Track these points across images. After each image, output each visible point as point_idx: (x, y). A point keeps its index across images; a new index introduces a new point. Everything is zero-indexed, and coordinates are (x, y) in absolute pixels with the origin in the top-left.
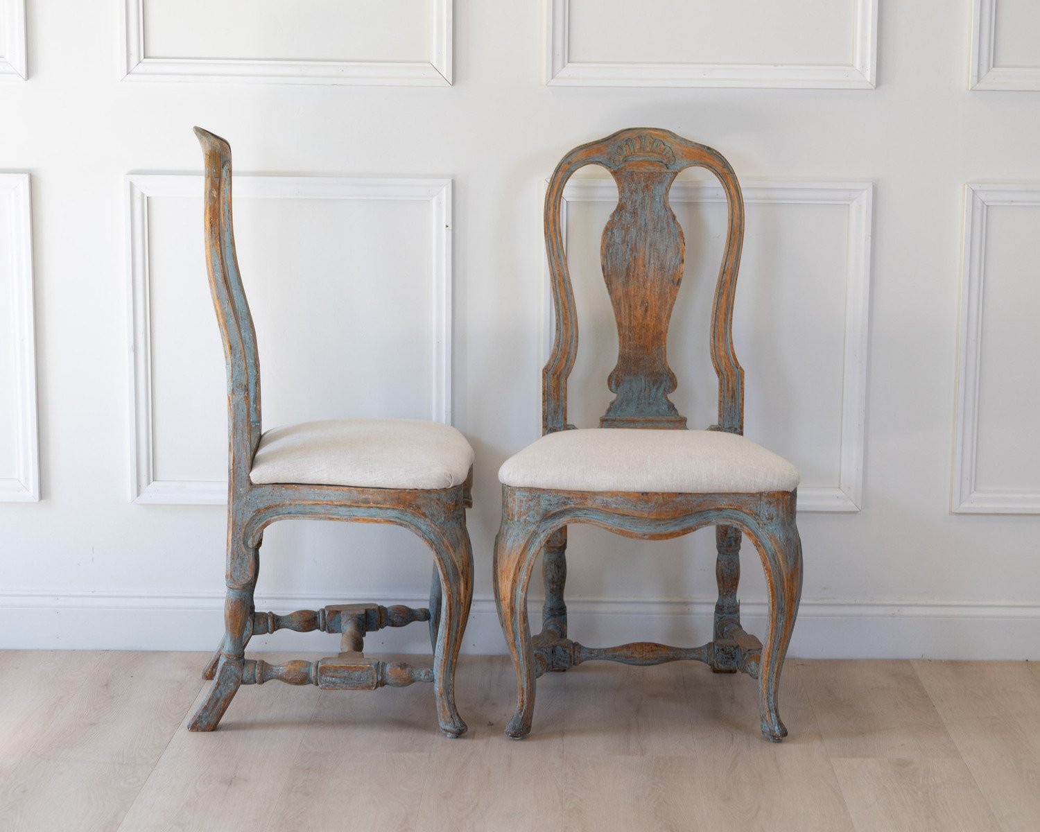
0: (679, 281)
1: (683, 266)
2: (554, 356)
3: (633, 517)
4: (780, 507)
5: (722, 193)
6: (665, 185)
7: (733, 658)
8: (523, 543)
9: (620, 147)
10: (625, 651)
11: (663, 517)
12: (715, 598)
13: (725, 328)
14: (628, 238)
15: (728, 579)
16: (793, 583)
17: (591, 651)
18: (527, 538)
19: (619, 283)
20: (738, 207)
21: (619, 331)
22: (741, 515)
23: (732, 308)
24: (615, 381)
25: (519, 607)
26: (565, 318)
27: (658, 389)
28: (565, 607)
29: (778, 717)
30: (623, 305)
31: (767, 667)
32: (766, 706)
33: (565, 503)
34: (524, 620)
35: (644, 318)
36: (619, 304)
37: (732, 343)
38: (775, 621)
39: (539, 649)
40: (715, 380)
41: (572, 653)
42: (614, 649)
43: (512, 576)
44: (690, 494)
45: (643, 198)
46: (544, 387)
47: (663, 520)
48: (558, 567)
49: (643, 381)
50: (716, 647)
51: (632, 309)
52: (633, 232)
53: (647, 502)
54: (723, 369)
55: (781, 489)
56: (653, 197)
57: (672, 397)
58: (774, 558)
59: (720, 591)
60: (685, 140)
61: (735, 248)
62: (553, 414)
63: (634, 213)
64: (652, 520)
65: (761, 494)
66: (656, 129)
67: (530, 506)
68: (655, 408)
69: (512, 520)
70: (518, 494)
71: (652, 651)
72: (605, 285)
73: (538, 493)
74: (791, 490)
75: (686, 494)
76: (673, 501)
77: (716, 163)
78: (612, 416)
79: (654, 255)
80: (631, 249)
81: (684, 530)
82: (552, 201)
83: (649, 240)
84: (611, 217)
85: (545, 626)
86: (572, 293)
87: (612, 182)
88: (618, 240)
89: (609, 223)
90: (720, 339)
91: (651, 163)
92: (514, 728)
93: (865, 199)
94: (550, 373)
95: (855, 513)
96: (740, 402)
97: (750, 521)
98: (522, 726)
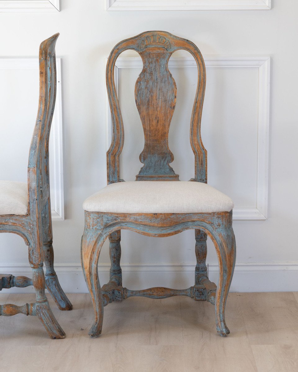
0: (174, 107)
1: (176, 99)
2: (112, 145)
3: (150, 226)
4: (224, 220)
5: (195, 63)
6: (166, 59)
7: (203, 294)
8: (95, 239)
9: (143, 41)
10: (149, 292)
11: (165, 226)
12: (195, 263)
13: (197, 130)
14: (148, 86)
15: (201, 254)
16: (231, 258)
17: (132, 292)
18: (97, 237)
19: (144, 108)
20: (202, 70)
21: (144, 132)
22: (204, 224)
23: (201, 120)
24: (143, 157)
25: (94, 272)
26: (117, 127)
27: (164, 161)
28: (121, 269)
29: (225, 324)
30: (146, 120)
31: (219, 299)
32: (219, 319)
33: (115, 220)
34: (96, 278)
35: (157, 126)
36: (144, 119)
37: (201, 137)
38: (222, 276)
39: (106, 291)
40: (193, 156)
41: (123, 293)
42: (144, 291)
43: (89, 256)
44: (178, 214)
45: (155, 66)
46: (107, 161)
47: (165, 227)
48: (117, 250)
49: (157, 157)
50: (194, 289)
51: (151, 121)
52: (151, 83)
53: (156, 218)
54: (196, 150)
55: (224, 210)
56: (160, 66)
57: (171, 165)
58: (221, 245)
59: (197, 260)
60: (176, 37)
61: (202, 90)
62: (112, 174)
63: (151, 74)
64: (160, 227)
65: (214, 213)
66: (161, 31)
67: (98, 221)
68: (163, 170)
69: (89, 228)
70: (92, 215)
71: (163, 292)
72: (137, 110)
73: (102, 215)
74: (229, 211)
75: (176, 214)
76: (169, 218)
77: (191, 48)
78: (142, 175)
79: (161, 94)
80: (150, 91)
81: (175, 232)
82: (110, 68)
83: (158, 87)
84: (139, 76)
85: (111, 279)
86: (121, 114)
87: (139, 58)
88: (143, 87)
89: (138, 79)
90: (195, 136)
91: (159, 48)
92: (93, 332)
93: (267, 64)
94: (110, 154)
95: (265, 220)
96: (206, 166)
97: (209, 226)
98: (96, 331)
